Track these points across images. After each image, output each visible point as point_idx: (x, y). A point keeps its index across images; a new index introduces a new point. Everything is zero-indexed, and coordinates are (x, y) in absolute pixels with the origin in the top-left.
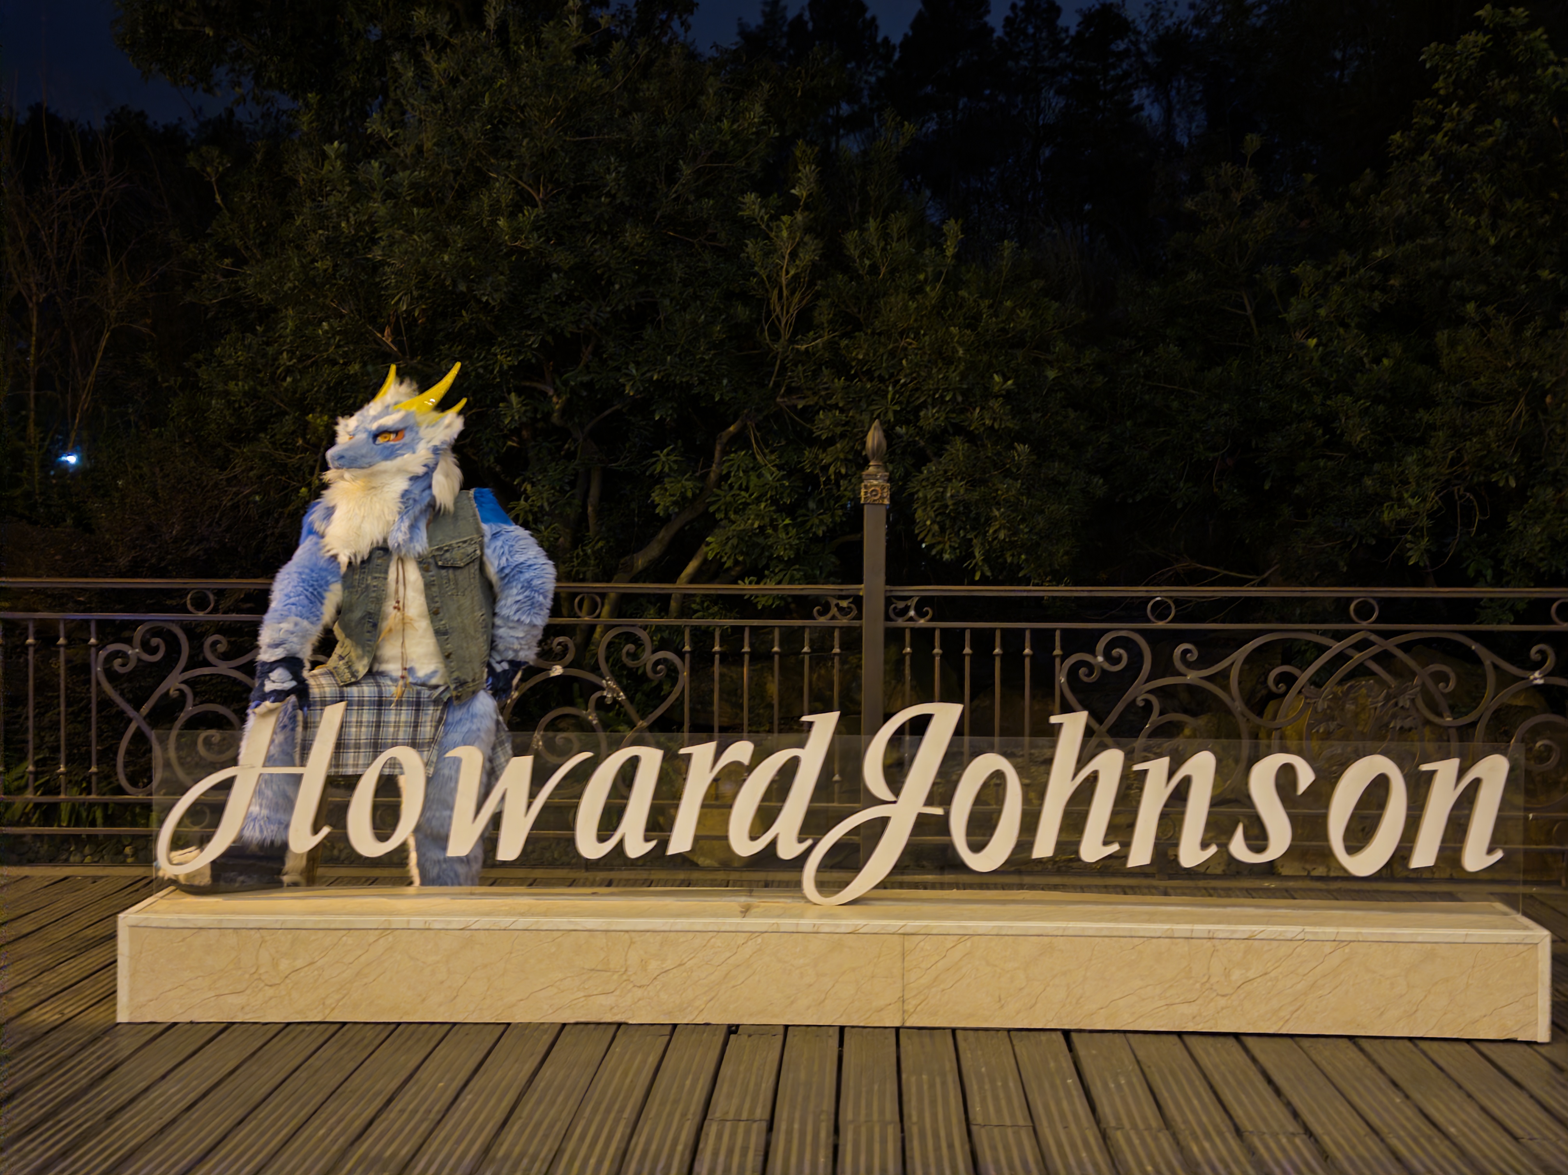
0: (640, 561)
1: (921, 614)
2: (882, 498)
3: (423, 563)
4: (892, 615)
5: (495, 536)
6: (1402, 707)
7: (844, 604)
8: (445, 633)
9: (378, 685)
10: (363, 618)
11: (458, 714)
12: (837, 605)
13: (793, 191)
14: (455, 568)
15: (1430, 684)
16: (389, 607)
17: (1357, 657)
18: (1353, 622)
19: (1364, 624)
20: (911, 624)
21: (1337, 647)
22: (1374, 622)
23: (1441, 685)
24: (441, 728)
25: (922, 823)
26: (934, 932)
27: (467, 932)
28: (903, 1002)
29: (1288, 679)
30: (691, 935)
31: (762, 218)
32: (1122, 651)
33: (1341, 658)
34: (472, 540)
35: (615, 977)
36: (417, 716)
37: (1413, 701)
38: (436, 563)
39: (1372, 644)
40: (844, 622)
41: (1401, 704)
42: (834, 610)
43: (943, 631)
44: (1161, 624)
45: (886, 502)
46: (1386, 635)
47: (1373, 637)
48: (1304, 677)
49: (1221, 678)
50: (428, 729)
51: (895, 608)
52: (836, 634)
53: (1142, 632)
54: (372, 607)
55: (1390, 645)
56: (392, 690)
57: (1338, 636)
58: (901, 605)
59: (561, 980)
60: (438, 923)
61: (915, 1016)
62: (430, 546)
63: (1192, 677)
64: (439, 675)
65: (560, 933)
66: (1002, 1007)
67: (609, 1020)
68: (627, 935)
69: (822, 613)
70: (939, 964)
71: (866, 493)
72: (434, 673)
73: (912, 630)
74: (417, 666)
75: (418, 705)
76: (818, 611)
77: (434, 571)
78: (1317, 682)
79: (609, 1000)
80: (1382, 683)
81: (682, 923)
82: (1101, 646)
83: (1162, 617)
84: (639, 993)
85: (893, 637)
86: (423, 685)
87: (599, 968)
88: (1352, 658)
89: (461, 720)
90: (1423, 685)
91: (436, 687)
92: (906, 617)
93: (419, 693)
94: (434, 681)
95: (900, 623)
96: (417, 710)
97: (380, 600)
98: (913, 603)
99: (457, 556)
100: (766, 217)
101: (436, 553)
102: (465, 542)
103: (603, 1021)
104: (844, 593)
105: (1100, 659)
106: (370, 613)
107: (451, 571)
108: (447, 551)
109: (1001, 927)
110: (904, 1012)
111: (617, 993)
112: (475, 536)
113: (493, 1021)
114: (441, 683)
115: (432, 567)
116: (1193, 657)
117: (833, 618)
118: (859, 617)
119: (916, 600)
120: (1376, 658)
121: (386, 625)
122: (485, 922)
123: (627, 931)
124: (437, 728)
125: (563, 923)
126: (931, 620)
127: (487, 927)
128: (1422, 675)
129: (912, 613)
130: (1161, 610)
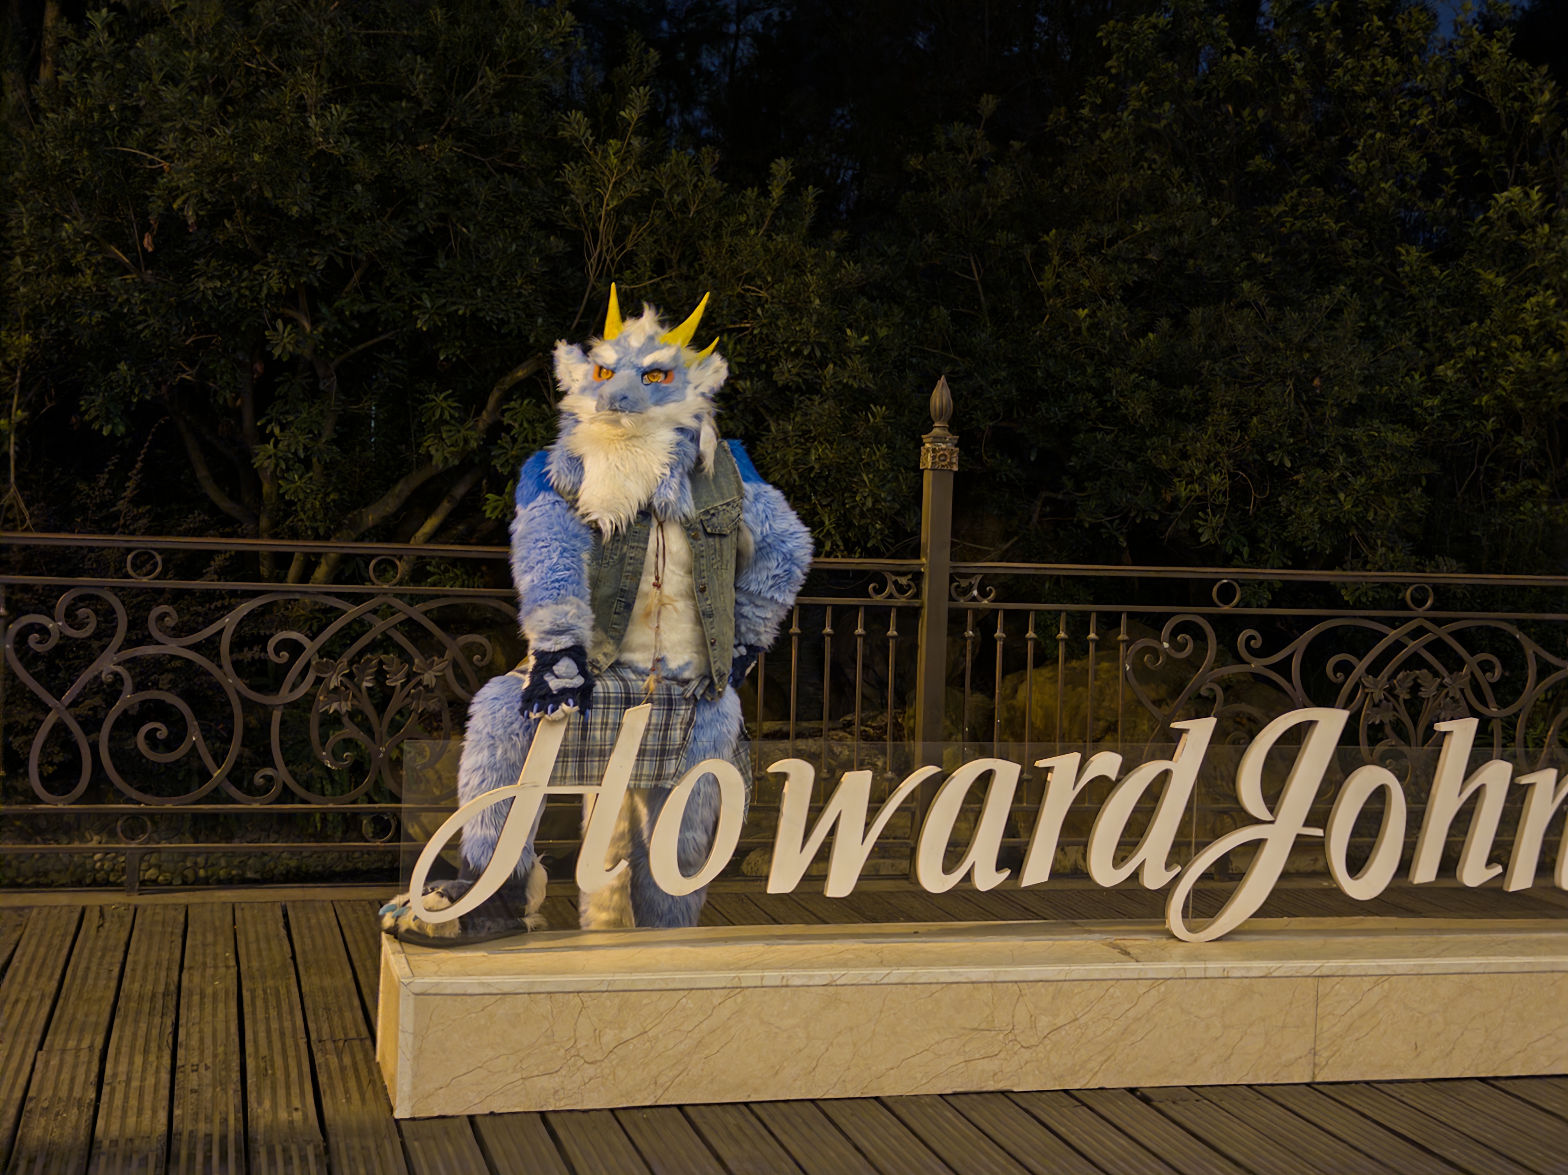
0: (371, 517)
1: (984, 594)
2: (951, 463)
3: (690, 529)
4: (954, 595)
5: (757, 497)
6: (1452, 698)
7: (903, 581)
8: (710, 616)
9: (623, 679)
10: (612, 596)
11: (707, 714)
12: (896, 583)
13: (622, 113)
14: (722, 536)
15: (1478, 673)
16: (647, 583)
17: (1412, 645)
18: (1409, 609)
19: (1421, 611)
20: (973, 604)
21: (1392, 634)
22: (1429, 610)
23: (1488, 674)
24: (691, 732)
25: (1301, 845)
26: (1352, 973)
27: (830, 989)
28: (1315, 1054)
29: (1346, 668)
30: (1086, 985)
31: (587, 140)
32: (1188, 637)
33: (1398, 646)
34: (734, 501)
35: (1001, 1036)
36: (669, 716)
37: (1462, 690)
38: (705, 530)
39: (1427, 631)
40: (901, 601)
41: (1451, 695)
42: (890, 588)
43: (1007, 612)
44: (1226, 609)
45: (955, 468)
46: (1438, 622)
47: (1428, 625)
48: (1361, 666)
49: (1283, 668)
50: (678, 732)
51: (958, 587)
52: (893, 615)
53: (1208, 617)
54: (627, 583)
55: (1442, 633)
56: (640, 685)
57: (1393, 623)
58: (964, 583)
59: (938, 1043)
60: (797, 977)
61: (1326, 1069)
62: (697, 508)
63: (1256, 665)
64: (692, 667)
65: (939, 986)
66: (1418, 1055)
67: (992, 1089)
68: (1015, 987)
69: (879, 591)
70: (1354, 1010)
71: (934, 458)
72: (688, 664)
73: (976, 611)
74: (668, 655)
75: (669, 704)
76: (874, 588)
77: (703, 540)
78: (1374, 670)
79: (991, 1066)
80: (1436, 674)
81: (1078, 970)
82: (1166, 631)
83: (1227, 602)
84: (1027, 1054)
85: (956, 619)
86: (674, 678)
87: (984, 1026)
88: (1406, 646)
89: (712, 720)
90: (1472, 674)
91: (687, 682)
92: (968, 596)
93: (669, 688)
94: (687, 675)
95: (962, 602)
96: (670, 710)
97: (637, 575)
98: (976, 581)
99: (722, 521)
100: (591, 139)
101: (703, 518)
102: (728, 504)
103: (985, 1089)
104: (904, 569)
105: (1166, 645)
106: (622, 590)
107: (717, 539)
108: (713, 515)
109: (1422, 966)
110: (1315, 1065)
111: (1002, 1055)
112: (736, 497)
113: (858, 1095)
114: (693, 677)
115: (701, 535)
116: (1256, 644)
117: (891, 596)
118: (917, 595)
119: (979, 577)
120: (1428, 647)
121: (639, 607)
122: (853, 975)
123: (1016, 982)
124: (686, 731)
125: (942, 973)
126: (994, 601)
127: (855, 982)
128: (1471, 663)
129: (975, 593)
130: (1227, 594)
